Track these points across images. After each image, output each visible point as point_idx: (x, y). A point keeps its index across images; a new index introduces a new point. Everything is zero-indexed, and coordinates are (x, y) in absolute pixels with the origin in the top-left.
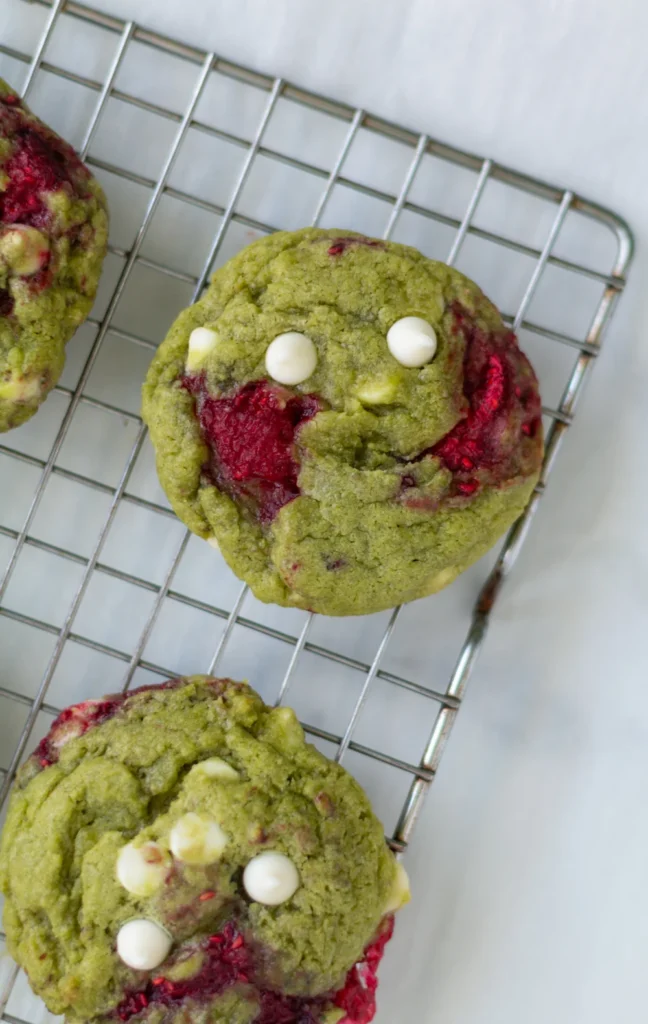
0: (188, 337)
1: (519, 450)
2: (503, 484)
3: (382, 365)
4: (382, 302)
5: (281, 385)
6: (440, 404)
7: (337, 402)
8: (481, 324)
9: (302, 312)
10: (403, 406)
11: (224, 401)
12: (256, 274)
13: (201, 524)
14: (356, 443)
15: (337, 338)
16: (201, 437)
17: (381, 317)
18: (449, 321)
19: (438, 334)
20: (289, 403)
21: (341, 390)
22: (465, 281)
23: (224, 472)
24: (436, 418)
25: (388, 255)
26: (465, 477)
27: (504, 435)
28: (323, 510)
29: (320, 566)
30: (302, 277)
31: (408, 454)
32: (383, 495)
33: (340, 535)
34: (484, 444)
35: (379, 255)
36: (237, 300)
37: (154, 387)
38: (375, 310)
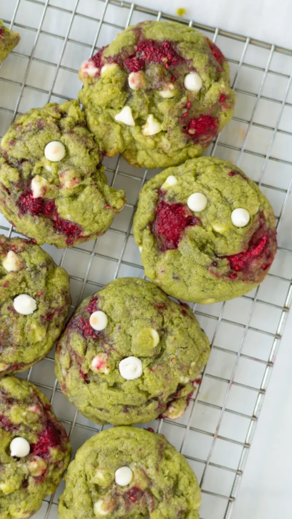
0: (167, 177)
1: (257, 272)
2: (245, 281)
3: (226, 220)
4: (237, 199)
5: (190, 209)
6: (238, 243)
7: (204, 225)
8: (267, 224)
9: (209, 189)
10: (225, 238)
11: (168, 205)
12: (201, 168)
13: (140, 241)
14: (204, 241)
15: (216, 204)
16: (154, 212)
17: (234, 204)
18: (257, 217)
19: (250, 219)
20: (188, 217)
21: (208, 221)
22: (270, 207)
23: (156, 228)
24: (234, 247)
25: (248, 185)
26: (234, 272)
27: (254, 265)
28: (181, 259)
29: (171, 276)
30: (215, 177)
31: (219, 254)
32: (204, 264)
33: (182, 269)
34: (246, 264)
35: (245, 183)
36: (190, 173)
37: (148, 187)
38: (233, 201)
